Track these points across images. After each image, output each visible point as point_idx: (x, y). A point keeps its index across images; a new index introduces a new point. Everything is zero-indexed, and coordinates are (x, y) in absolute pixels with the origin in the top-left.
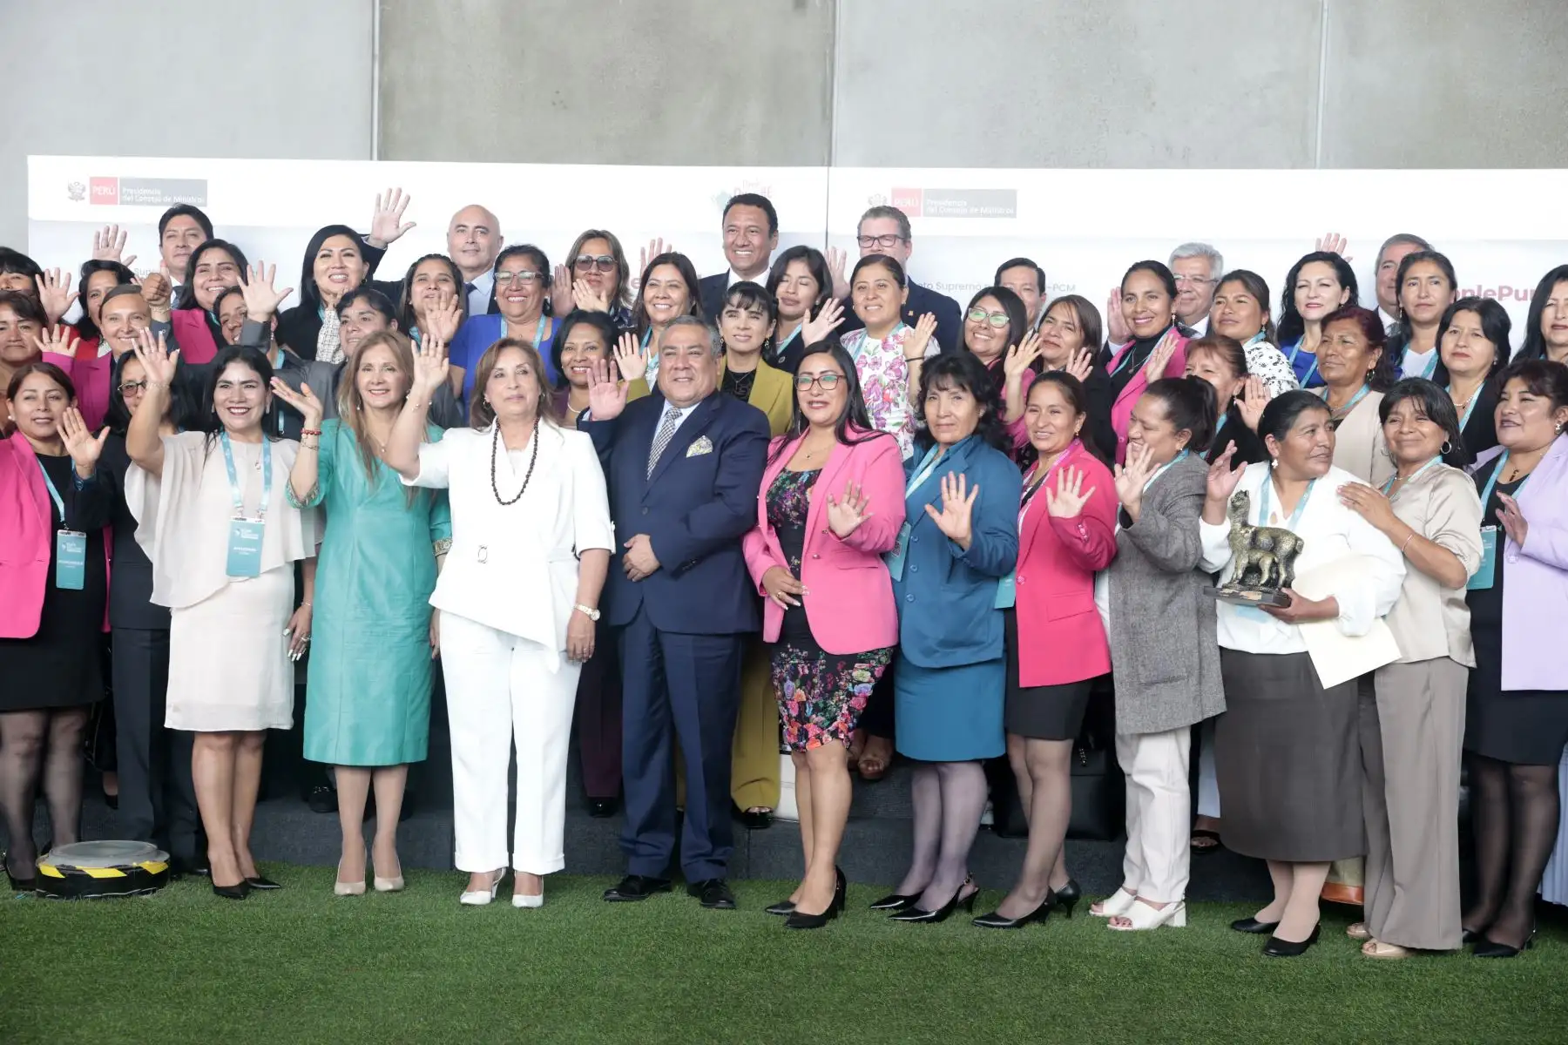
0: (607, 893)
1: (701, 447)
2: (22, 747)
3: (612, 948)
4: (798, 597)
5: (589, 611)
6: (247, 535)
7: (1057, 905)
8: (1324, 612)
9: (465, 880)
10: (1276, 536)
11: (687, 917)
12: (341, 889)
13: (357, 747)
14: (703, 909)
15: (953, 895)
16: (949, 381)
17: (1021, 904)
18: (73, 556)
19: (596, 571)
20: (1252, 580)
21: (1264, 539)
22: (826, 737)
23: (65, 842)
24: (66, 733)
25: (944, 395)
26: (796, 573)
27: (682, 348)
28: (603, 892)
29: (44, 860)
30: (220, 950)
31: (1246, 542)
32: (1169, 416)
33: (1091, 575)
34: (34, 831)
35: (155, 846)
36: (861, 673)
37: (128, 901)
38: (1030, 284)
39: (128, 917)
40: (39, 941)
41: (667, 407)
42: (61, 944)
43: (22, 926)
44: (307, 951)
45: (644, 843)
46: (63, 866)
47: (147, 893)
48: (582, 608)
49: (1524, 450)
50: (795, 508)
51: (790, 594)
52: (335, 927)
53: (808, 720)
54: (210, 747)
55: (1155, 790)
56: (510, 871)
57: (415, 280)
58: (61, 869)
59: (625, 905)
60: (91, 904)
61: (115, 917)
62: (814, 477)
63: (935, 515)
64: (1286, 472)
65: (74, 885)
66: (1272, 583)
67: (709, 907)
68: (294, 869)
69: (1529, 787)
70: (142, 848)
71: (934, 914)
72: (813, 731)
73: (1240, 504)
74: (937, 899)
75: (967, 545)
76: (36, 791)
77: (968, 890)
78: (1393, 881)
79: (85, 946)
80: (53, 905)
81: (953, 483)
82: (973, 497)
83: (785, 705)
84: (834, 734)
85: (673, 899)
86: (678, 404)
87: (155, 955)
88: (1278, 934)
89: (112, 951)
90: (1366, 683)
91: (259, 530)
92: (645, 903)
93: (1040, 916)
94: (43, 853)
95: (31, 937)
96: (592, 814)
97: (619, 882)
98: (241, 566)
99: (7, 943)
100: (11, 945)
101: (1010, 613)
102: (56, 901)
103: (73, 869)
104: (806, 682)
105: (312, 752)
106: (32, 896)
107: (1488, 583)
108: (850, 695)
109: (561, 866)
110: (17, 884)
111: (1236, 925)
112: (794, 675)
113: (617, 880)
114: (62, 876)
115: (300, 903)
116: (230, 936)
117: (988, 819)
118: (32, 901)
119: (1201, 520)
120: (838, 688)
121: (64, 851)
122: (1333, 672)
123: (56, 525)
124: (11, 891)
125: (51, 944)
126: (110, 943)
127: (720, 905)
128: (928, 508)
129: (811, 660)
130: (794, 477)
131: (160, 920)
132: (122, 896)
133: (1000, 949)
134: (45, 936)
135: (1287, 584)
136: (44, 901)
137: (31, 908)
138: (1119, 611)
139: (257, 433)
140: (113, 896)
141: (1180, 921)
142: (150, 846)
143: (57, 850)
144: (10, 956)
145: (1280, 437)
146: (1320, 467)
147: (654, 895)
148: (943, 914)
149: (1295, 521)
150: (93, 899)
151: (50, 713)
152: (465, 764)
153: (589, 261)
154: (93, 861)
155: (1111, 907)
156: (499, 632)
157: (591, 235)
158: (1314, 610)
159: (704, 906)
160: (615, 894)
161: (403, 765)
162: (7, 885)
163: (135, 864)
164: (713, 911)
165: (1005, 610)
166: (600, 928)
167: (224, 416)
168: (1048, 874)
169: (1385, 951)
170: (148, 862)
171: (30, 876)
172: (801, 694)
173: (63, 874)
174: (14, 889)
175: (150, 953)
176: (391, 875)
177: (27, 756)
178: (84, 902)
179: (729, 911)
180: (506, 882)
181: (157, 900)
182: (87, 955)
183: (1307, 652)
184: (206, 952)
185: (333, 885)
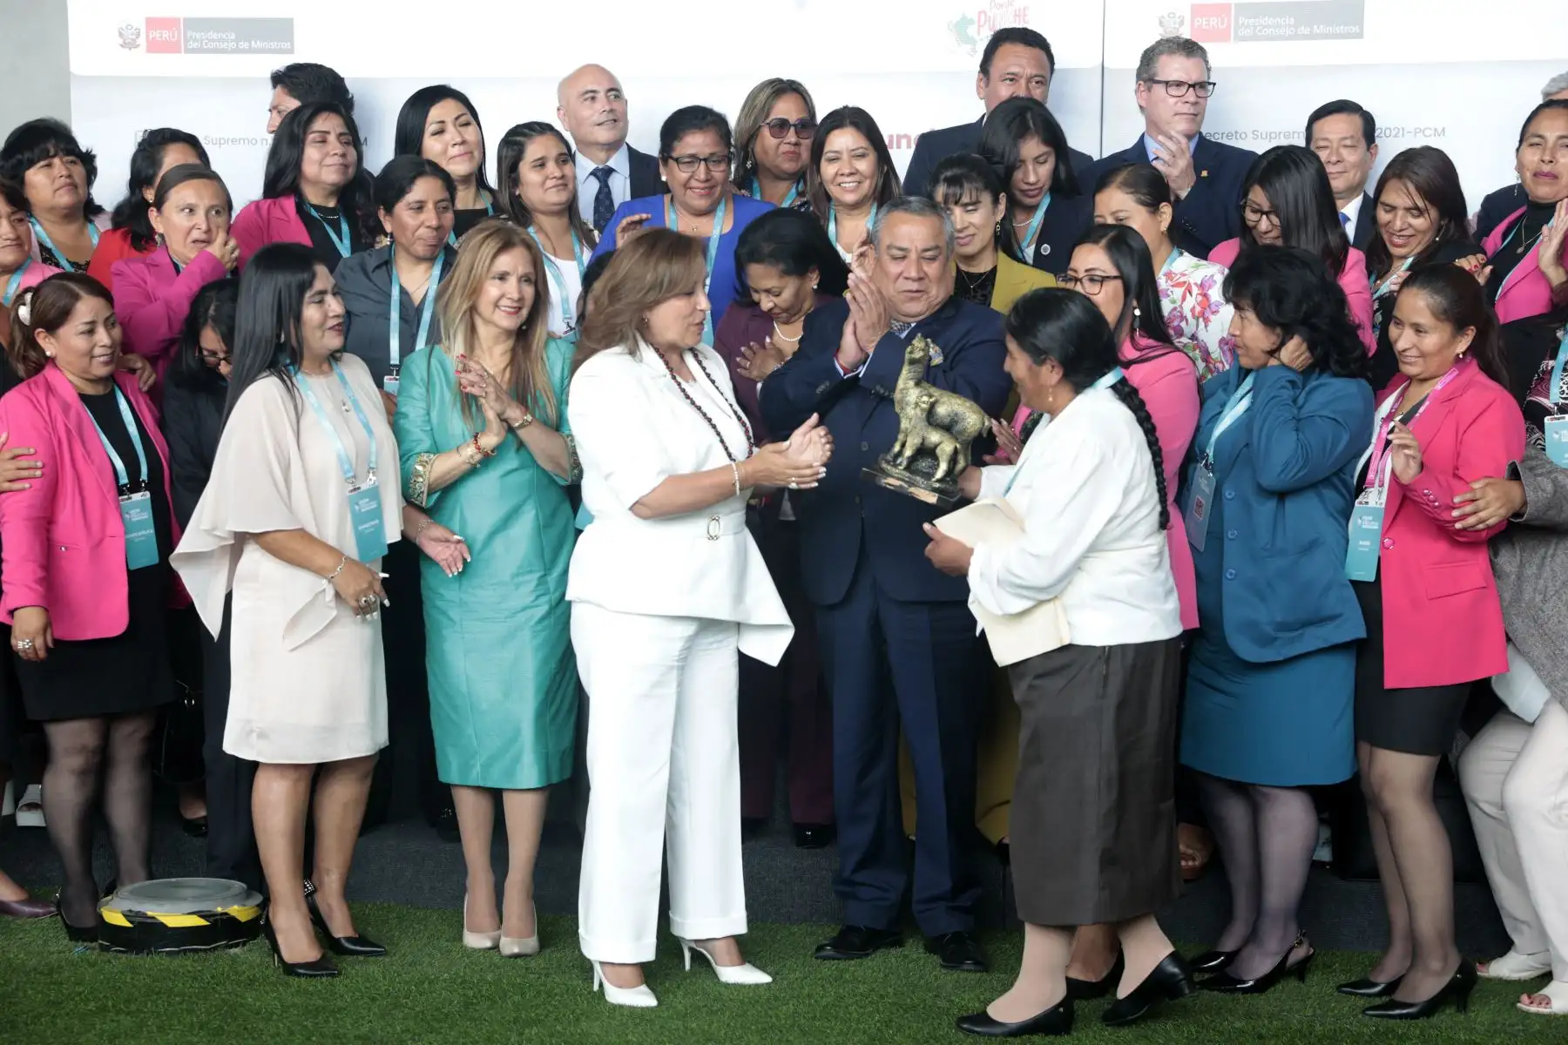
0: (820, 948)
2: (76, 762)
3: (826, 1024)
11: (922, 982)
14: (944, 971)
15: (1278, 959)
18: (141, 525)
23: (132, 882)
24: (129, 741)
28: (815, 947)
29: (107, 903)
30: (327, 1022)
34: (95, 864)
35: (244, 886)
37: (212, 956)
38: (1352, 137)
39: (213, 977)
40: (103, 1009)
42: (128, 1014)
43: (81, 989)
44: (436, 1025)
45: (863, 884)
46: (131, 911)
47: (237, 945)
52: (471, 993)
58: (128, 915)
59: (842, 964)
60: (166, 961)
61: (195, 979)
65: (146, 935)
67: (952, 968)
68: (420, 914)
70: (229, 888)
71: (1251, 983)
74: (1259, 965)
77: (1300, 953)
79: (159, 1015)
80: (120, 961)
85: (906, 957)
87: (245, 1029)
89: (192, 1024)
92: (868, 962)
94: (106, 895)
95: (92, 1004)
96: (799, 845)
97: (835, 934)
99: (63, 1012)
100: (67, 1014)
102: (124, 956)
103: (145, 916)
106: (94, 949)
110: (76, 934)
113: (832, 931)
114: (128, 925)
115: (427, 960)
116: (339, 1003)
117: (1324, 855)
118: (94, 955)
121: (132, 892)
124: (66, 941)
125: (118, 1013)
126: (190, 1011)
127: (965, 967)
131: (252, 982)
132: (205, 950)
133: (1342, 1032)
134: (110, 1003)
136: (109, 956)
137: (93, 965)
140: (191, 950)
142: (238, 886)
143: (124, 890)
144: (66, 1029)
147: (879, 953)
148: (1264, 984)
150: (168, 953)
151: (108, 721)
154: (168, 906)
159: (944, 967)
160: (829, 951)
162: (63, 934)
163: (219, 910)
164: (956, 975)
166: (809, 996)
170: (236, 907)
171: (89, 922)
173: (131, 922)
174: (71, 940)
175: (240, 1025)
177: (83, 773)
178: (157, 958)
179: (979, 974)
181: (248, 955)
182: (161, 1029)
184: (309, 1025)
185: (460, 937)
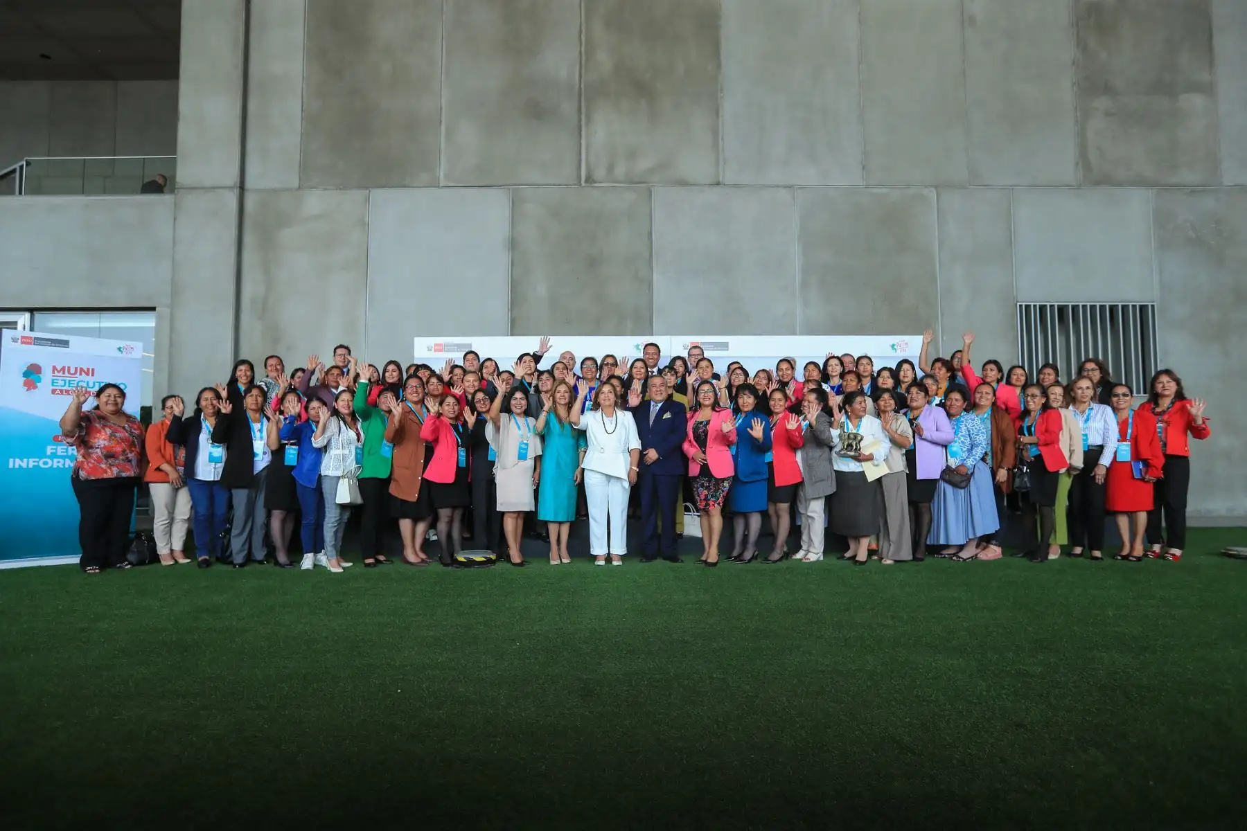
0: (642, 560)
1: (667, 415)
2: (445, 521)
4: (706, 460)
5: (635, 468)
6: (523, 446)
7: (787, 556)
8: (870, 458)
9: (595, 558)
10: (856, 436)
12: (553, 563)
13: (556, 515)
14: (673, 563)
15: (752, 554)
16: (747, 392)
17: (776, 555)
18: (463, 456)
19: (636, 456)
20: (850, 448)
21: (852, 436)
22: (716, 505)
23: (463, 551)
24: (458, 514)
25: (745, 397)
26: (704, 453)
27: (658, 384)
28: (640, 560)
31: (846, 437)
32: (817, 399)
33: (794, 449)
35: (493, 551)
36: (726, 484)
37: (490, 568)
41: (652, 403)
47: (494, 565)
48: (633, 468)
49: (917, 408)
50: (703, 432)
51: (703, 460)
53: (709, 500)
54: (510, 517)
55: (816, 518)
56: (609, 554)
57: (555, 369)
61: (486, 573)
62: (708, 423)
63: (750, 431)
64: (853, 417)
65: (470, 563)
66: (856, 449)
69: (924, 510)
71: (747, 561)
72: (711, 503)
73: (842, 426)
74: (748, 555)
75: (761, 440)
76: (449, 536)
77: (756, 553)
78: (889, 540)
81: (756, 421)
82: (763, 425)
83: (699, 496)
84: (719, 504)
86: (656, 402)
88: (857, 559)
90: (879, 480)
91: (527, 444)
93: (780, 559)
97: (644, 556)
98: (522, 456)
101: (770, 464)
102: (467, 569)
103: (468, 558)
104: (708, 488)
105: (542, 517)
107: (913, 448)
108: (723, 491)
109: (626, 552)
111: (838, 558)
112: (702, 486)
115: (541, 568)
119: (831, 429)
120: (719, 489)
122: (871, 477)
123: (458, 446)
127: (676, 562)
128: (748, 429)
129: (709, 481)
130: (701, 423)
132: (486, 567)
135: (860, 450)
136: (463, 569)
137: (460, 571)
138: (804, 460)
139: (522, 415)
140: (483, 567)
141: (822, 558)
145: (850, 405)
146: (864, 414)
148: (750, 561)
149: (858, 430)
150: (478, 568)
151: (453, 509)
152: (593, 518)
153: (607, 364)
154: (474, 556)
155: (800, 555)
156: (606, 475)
157: (608, 356)
158: (866, 458)
160: (644, 560)
161: (568, 521)
165: (768, 463)
167: (513, 408)
168: (783, 546)
169: (889, 562)
171: (455, 561)
172: (706, 492)
173: (466, 560)
176: (567, 558)
177: (447, 525)
178: (475, 569)
180: (609, 558)
181: (495, 568)
183: (864, 472)
185: (549, 562)
